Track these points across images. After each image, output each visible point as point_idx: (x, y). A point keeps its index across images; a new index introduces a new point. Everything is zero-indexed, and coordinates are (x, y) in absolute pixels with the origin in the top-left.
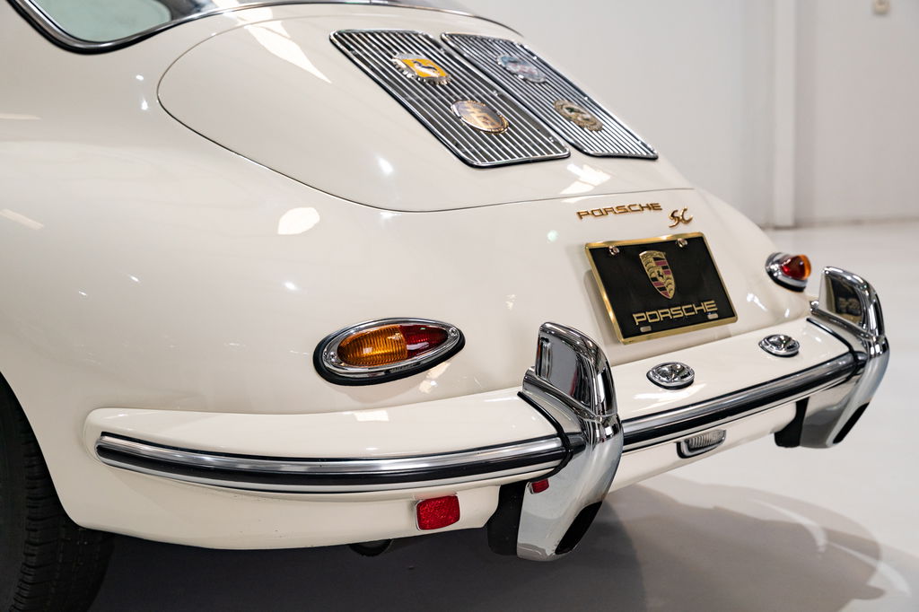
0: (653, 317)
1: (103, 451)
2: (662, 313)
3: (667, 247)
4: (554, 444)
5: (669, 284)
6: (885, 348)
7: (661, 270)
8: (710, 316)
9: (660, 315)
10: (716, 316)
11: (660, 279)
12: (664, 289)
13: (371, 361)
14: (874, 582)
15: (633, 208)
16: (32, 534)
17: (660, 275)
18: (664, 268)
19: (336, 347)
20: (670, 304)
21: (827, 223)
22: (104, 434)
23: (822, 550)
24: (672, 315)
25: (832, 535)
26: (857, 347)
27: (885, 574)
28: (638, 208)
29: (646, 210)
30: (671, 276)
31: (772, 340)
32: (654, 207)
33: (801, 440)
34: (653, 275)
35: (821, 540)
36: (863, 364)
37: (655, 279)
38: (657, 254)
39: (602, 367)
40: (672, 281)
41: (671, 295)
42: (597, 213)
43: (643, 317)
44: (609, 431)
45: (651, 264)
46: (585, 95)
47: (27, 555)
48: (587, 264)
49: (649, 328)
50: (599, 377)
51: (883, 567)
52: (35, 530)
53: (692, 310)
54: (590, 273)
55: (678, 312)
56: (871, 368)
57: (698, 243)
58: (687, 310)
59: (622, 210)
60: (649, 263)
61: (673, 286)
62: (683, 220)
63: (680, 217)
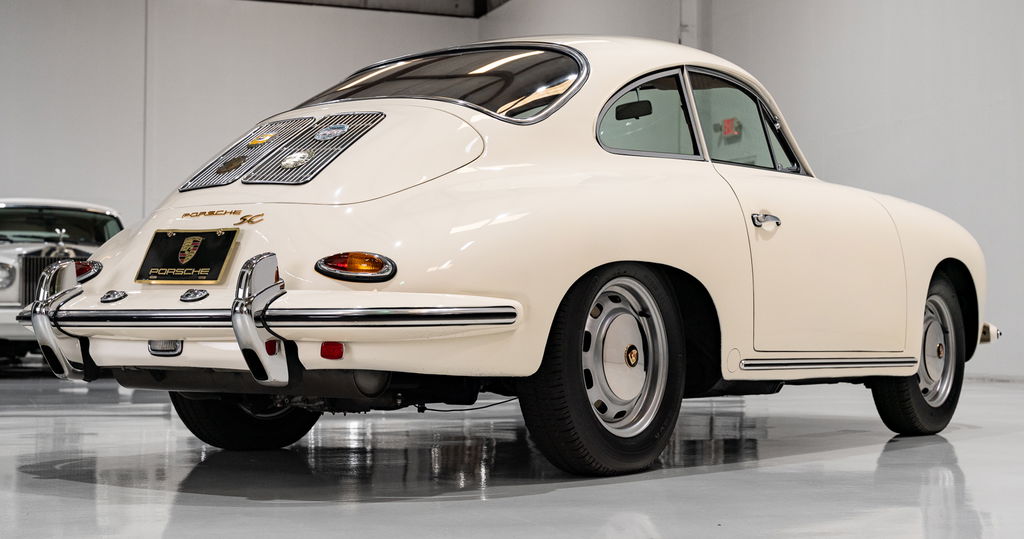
0: (162, 272)
2: (170, 271)
5: (189, 256)
7: (192, 248)
8: (200, 277)
9: (167, 271)
11: (187, 253)
12: (184, 258)
15: (219, 213)
17: (188, 250)
18: (195, 247)
20: (178, 266)
24: (175, 272)
28: (223, 213)
29: (228, 214)
30: (195, 252)
32: (235, 213)
34: (184, 250)
37: (183, 252)
38: (198, 238)
40: (193, 255)
41: (185, 262)
42: (194, 214)
43: (156, 271)
49: (155, 277)
53: (191, 272)
58: (187, 272)
59: (211, 213)
60: (188, 243)
61: (190, 258)
62: (250, 221)
63: (248, 219)
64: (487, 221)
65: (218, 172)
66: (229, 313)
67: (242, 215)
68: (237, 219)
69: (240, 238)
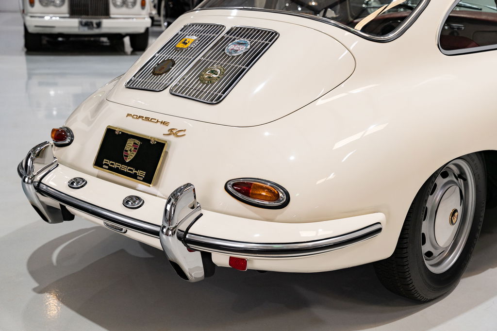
0: (112, 164)
2: (117, 165)
3: (144, 140)
5: (131, 156)
7: (133, 149)
8: (138, 178)
9: (116, 165)
10: (141, 179)
11: (129, 152)
12: (127, 156)
15: (153, 120)
17: (130, 150)
18: (135, 148)
20: (124, 163)
24: (121, 168)
28: (155, 121)
30: (135, 153)
32: (164, 123)
34: (127, 149)
37: (127, 151)
38: (137, 142)
40: (134, 156)
41: (128, 160)
42: (135, 117)
43: (108, 162)
45: (130, 145)
49: (107, 167)
55: (125, 169)
57: (160, 146)
58: (129, 170)
59: (147, 119)
60: (130, 144)
61: (132, 158)
62: (176, 135)
63: (174, 131)
64: (363, 133)
65: (154, 73)
66: (158, 229)
67: (170, 127)
68: (165, 129)
69: (168, 149)
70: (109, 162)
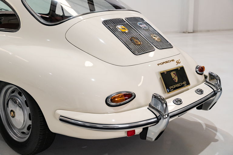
0: (173, 87)
1: (61, 120)
3: (176, 70)
4: (155, 119)
5: (176, 79)
6: (221, 90)
9: (175, 86)
10: (186, 85)
11: (175, 78)
12: (175, 80)
13: (117, 102)
14: (216, 138)
16: (41, 133)
18: (175, 75)
19: (110, 99)
20: (177, 83)
21: (201, 31)
22: (61, 116)
23: (205, 129)
25: (207, 125)
26: (215, 89)
27: (219, 136)
28: (170, 61)
29: (171, 61)
30: (177, 77)
31: (198, 90)
32: (173, 60)
33: (202, 108)
35: (204, 127)
36: (217, 93)
37: (174, 78)
38: (174, 72)
39: (165, 102)
40: (177, 78)
41: (177, 81)
42: (161, 64)
44: (167, 116)
46: (156, 31)
47: (40, 137)
48: (160, 76)
49: (172, 90)
50: (165, 104)
51: (218, 134)
52: (42, 132)
54: (160, 78)
55: (178, 85)
56: (218, 94)
57: (182, 68)
58: (180, 84)
59: (167, 62)
60: (172, 75)
61: (177, 79)
63: (178, 62)
67: (175, 61)
70: (172, 87)
